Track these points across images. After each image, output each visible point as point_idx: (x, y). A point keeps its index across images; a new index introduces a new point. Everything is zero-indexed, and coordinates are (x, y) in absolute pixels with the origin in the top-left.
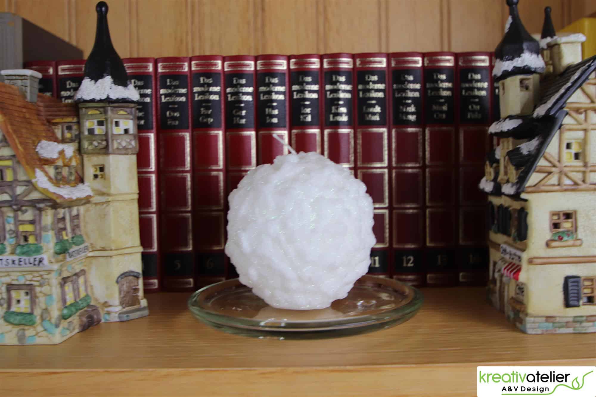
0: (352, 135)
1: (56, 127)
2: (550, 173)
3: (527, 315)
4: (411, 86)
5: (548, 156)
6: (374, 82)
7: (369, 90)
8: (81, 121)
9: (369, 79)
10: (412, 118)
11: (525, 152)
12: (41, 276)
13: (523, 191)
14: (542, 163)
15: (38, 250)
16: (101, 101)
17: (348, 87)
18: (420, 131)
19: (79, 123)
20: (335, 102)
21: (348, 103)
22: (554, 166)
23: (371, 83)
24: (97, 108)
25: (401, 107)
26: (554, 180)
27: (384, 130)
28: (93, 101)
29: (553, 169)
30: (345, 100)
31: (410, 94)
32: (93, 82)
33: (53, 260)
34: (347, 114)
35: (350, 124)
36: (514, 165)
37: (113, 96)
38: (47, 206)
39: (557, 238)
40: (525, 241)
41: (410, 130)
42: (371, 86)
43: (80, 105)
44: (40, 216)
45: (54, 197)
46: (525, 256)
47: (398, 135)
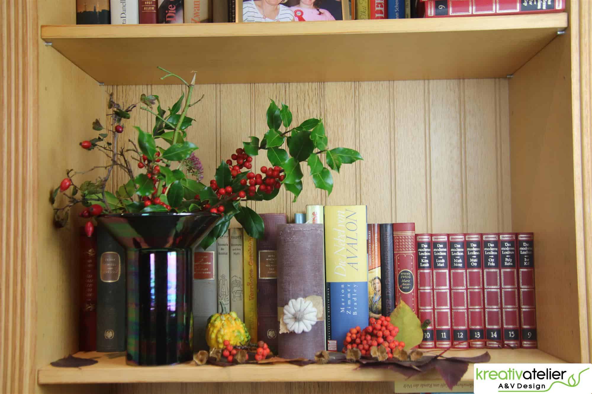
0: (431, 273)
4: (459, 250)
6: (441, 248)
7: (439, 252)
9: (439, 246)
10: (461, 265)
17: (429, 250)
18: (464, 272)
25: (455, 260)
27: (447, 271)
30: (427, 256)
31: (459, 254)
34: (428, 263)
35: (430, 267)
41: (460, 271)
42: (440, 250)
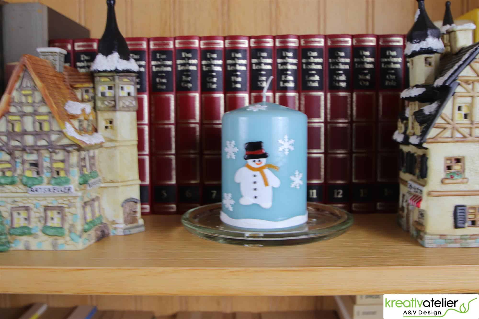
0: (297, 97)
1: (77, 91)
2: (445, 128)
3: (425, 233)
4: (343, 60)
5: (443, 116)
6: (314, 57)
7: (310, 63)
8: (96, 86)
9: (311, 55)
10: (343, 85)
11: (427, 112)
12: (69, 200)
13: (425, 142)
14: (439, 121)
15: (67, 181)
16: (111, 71)
17: (295, 61)
18: (349, 95)
19: (94, 88)
20: (284, 72)
21: (295, 73)
22: (449, 124)
23: (312, 58)
24: (107, 77)
25: (335, 76)
26: (448, 133)
27: (321, 94)
28: (105, 71)
29: (448, 126)
30: (293, 71)
31: (342, 67)
32: (105, 57)
33: (78, 189)
34: (293, 81)
35: (296, 89)
36: (418, 123)
37: (120, 68)
38: (74, 149)
39: (449, 177)
40: (425, 179)
41: (342, 94)
42: (312, 60)
43: (95, 75)
44: (68, 156)
45: (79, 143)
46: (425, 190)
47: (332, 97)
